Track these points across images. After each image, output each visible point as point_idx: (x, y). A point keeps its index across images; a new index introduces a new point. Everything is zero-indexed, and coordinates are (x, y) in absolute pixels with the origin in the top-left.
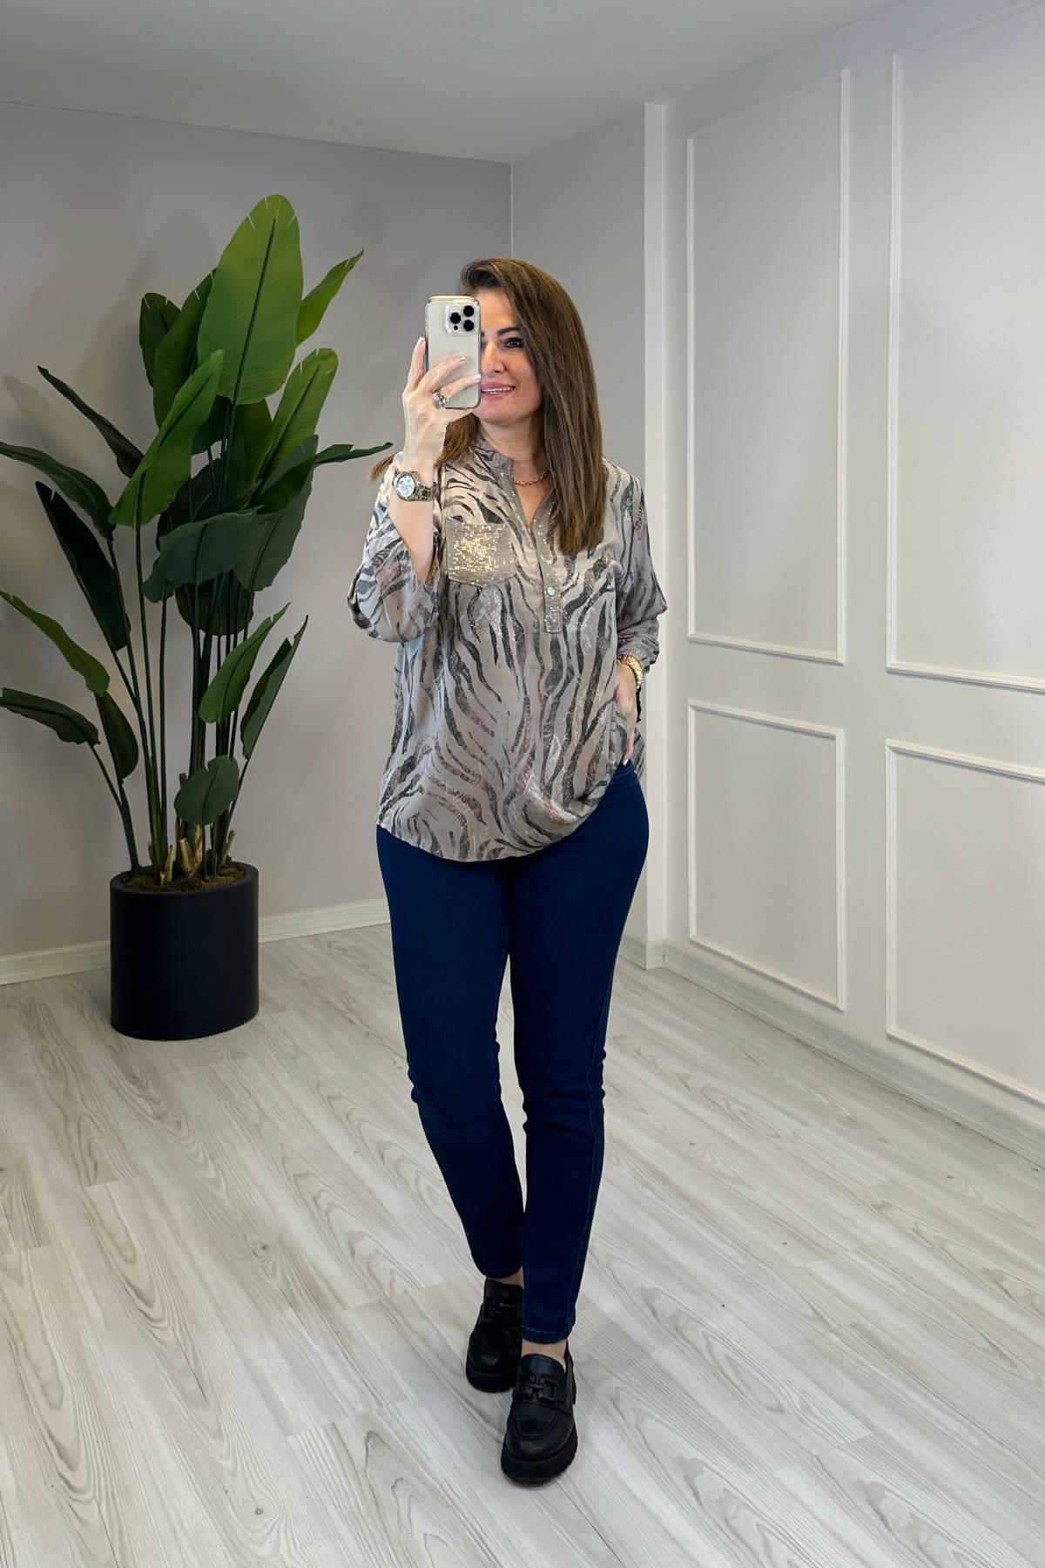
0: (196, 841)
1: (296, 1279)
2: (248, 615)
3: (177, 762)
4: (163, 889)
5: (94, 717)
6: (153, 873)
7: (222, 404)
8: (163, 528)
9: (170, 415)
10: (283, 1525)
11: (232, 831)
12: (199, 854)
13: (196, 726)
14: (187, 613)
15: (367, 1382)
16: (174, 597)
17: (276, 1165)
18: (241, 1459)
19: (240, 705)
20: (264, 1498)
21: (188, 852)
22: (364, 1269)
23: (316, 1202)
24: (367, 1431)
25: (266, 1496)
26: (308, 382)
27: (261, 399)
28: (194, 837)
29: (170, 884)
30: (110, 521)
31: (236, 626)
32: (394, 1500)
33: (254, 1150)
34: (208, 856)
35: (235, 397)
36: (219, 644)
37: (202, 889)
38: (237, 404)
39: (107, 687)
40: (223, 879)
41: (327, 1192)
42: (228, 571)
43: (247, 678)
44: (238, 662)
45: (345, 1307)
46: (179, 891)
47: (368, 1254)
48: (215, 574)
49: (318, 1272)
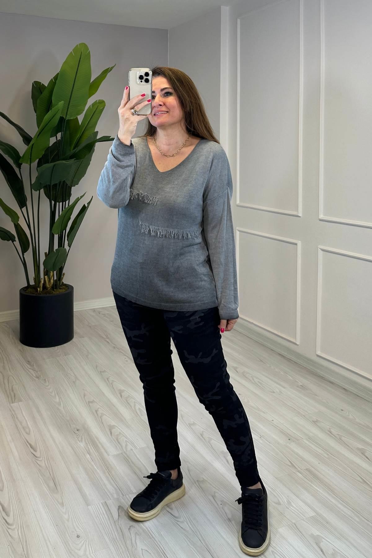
0: (51, 277)
1: (90, 443)
2: (70, 195)
3: (44, 248)
4: (39, 294)
5: (14, 232)
6: (35, 287)
7: (62, 119)
8: (39, 164)
9: (42, 124)
10: (87, 543)
11: (64, 273)
12: (52, 281)
13: (51, 236)
14: (48, 195)
15: (118, 486)
16: (43, 189)
17: (82, 398)
18: (71, 514)
19: (67, 228)
20: (80, 531)
21: (48, 280)
22: (115, 439)
23: (97, 413)
24: (119, 505)
25: (81, 530)
26: (93, 111)
27: (75, 117)
28: (50, 275)
29: (41, 292)
30: (20, 162)
31: (65, 199)
32: (129, 534)
33: (73, 391)
34: (55, 282)
35: (66, 117)
36: (59, 206)
37: (53, 294)
38: (67, 119)
39: (18, 221)
40: (61, 290)
41: (101, 409)
42: (63, 180)
43: (70, 219)
44: (66, 214)
45: (108, 455)
46: (44, 295)
47: (117, 434)
48: (58, 182)
49: (98, 440)
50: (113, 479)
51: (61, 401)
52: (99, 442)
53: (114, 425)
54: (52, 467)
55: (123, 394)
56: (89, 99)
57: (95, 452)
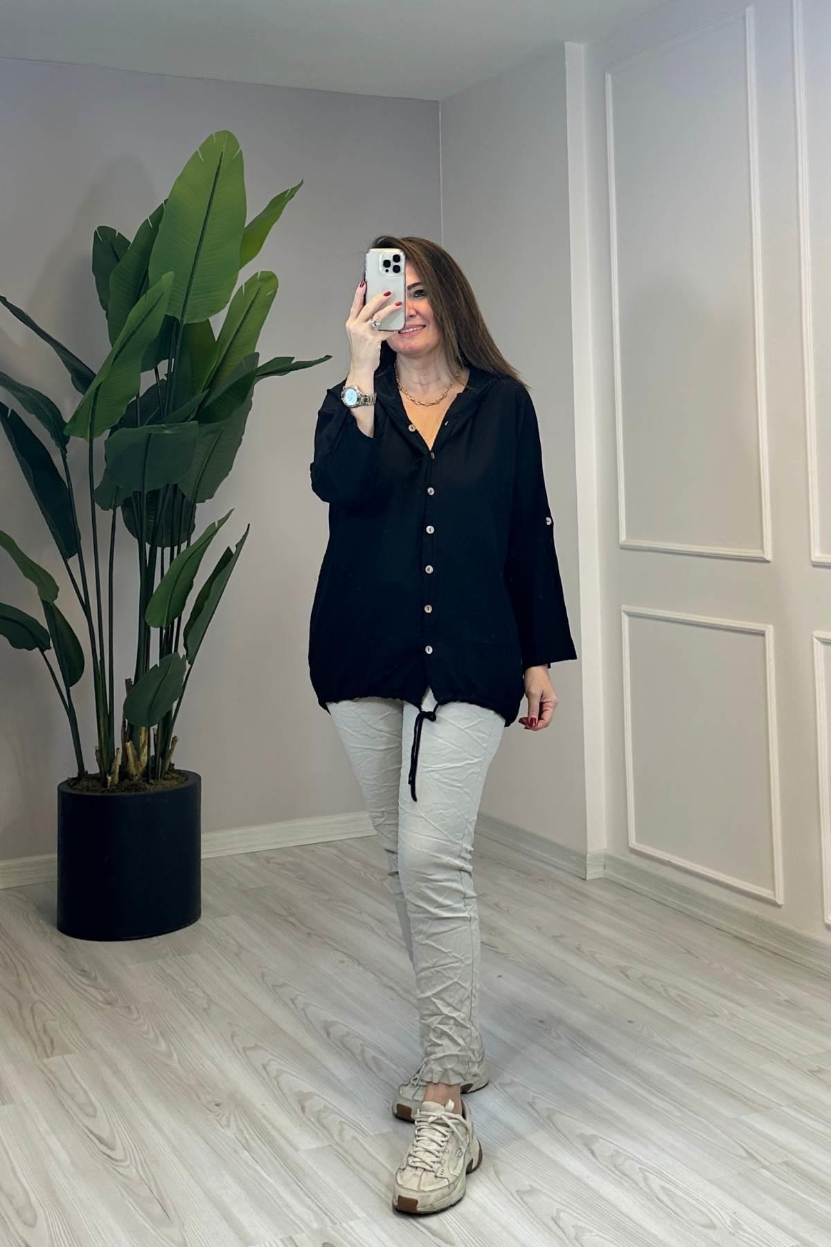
0: (141, 745)
1: (249, 1128)
2: (191, 527)
3: (124, 668)
4: (108, 790)
5: (44, 623)
6: (100, 779)
7: (171, 324)
9: (123, 334)
11: (175, 737)
12: (144, 758)
13: (143, 631)
14: (135, 528)
15: (320, 1205)
16: (122, 508)
17: (226, 1041)
19: (183, 612)
21: (133, 755)
22: (313, 1120)
23: (265, 1070)
24: (322, 1243)
26: (250, 302)
27: (205, 319)
28: (139, 739)
29: (116, 786)
30: (64, 434)
31: (179, 537)
33: (203, 1027)
34: (152, 760)
35: (182, 316)
36: (164, 556)
37: (147, 792)
38: (184, 323)
39: (57, 597)
40: (167, 783)
41: (274, 1060)
42: (174, 483)
43: (191, 587)
44: (181, 572)
45: (297, 1150)
46: (124, 793)
47: (318, 1109)
48: (161, 486)
49: (270, 1123)
50: (309, 1193)
51: (172, 1048)
52: (274, 1127)
53: (311, 1093)
54: (154, 1179)
55: (331, 1030)
56: (242, 270)
57: (264, 1148)
